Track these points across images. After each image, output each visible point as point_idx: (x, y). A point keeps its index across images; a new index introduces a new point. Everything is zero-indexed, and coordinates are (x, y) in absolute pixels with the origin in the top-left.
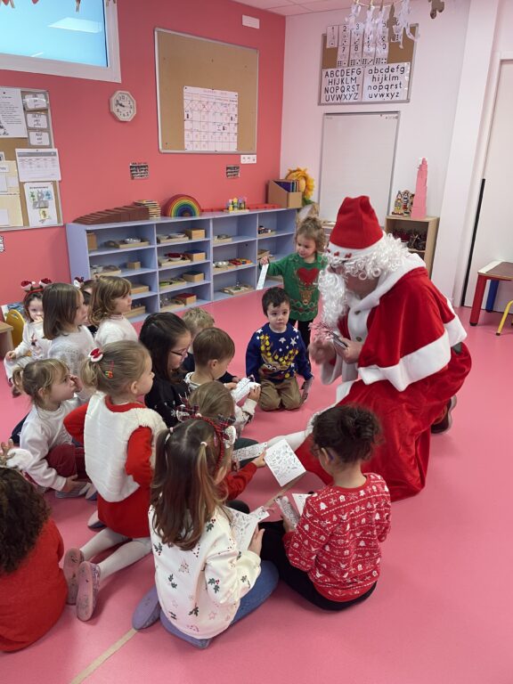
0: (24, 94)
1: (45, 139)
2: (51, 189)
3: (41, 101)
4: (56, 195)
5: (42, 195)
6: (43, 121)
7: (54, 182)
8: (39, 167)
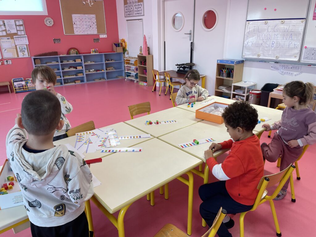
0: (15, 21)
1: (23, 33)
2: (25, 47)
3: (21, 22)
4: (27, 48)
5: (23, 48)
6: (22, 28)
7: (26, 45)
8: (21, 40)
